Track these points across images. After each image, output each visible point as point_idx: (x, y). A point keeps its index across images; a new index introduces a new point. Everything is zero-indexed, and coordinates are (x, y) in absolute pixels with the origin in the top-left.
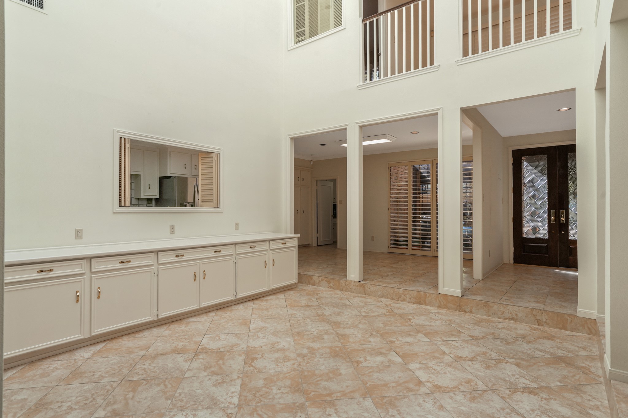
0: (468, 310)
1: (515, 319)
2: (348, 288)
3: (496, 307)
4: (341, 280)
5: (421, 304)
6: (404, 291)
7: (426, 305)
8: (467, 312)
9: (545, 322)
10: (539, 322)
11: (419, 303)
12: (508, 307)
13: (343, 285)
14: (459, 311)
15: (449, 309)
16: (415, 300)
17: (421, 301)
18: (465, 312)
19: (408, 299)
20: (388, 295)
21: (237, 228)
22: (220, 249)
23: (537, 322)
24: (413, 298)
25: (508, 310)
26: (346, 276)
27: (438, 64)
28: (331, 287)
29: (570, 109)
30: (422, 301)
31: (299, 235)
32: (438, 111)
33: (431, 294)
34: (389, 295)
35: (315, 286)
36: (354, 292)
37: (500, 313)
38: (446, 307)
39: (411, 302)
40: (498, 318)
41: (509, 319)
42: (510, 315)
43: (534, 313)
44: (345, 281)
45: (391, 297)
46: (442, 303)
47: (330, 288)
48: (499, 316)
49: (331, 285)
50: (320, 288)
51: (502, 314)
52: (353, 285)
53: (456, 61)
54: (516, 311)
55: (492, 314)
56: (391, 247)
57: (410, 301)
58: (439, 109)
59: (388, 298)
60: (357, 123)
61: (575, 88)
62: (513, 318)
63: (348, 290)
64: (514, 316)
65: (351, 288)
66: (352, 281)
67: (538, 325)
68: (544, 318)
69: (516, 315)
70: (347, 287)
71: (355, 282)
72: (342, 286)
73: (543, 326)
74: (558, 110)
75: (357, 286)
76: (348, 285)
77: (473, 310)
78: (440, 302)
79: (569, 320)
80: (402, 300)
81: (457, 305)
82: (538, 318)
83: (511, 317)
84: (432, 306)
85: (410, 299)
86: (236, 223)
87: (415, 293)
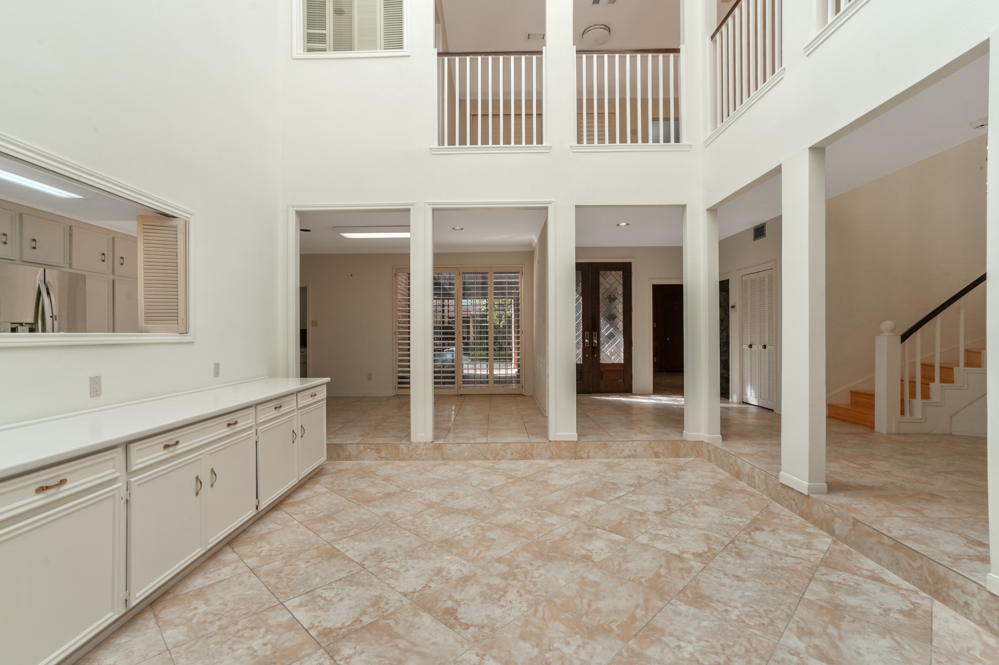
0: (585, 455)
1: (633, 456)
2: (413, 454)
3: (615, 446)
4: (400, 444)
5: (527, 459)
6: (503, 445)
7: (533, 459)
8: (584, 459)
9: (662, 453)
10: (657, 455)
11: (524, 458)
12: (628, 444)
13: (405, 450)
14: (575, 459)
15: (562, 458)
16: (518, 455)
17: (526, 455)
18: (582, 458)
19: (509, 456)
20: (479, 454)
21: (217, 374)
22: (236, 418)
23: (655, 454)
24: (516, 452)
25: (628, 446)
26: (408, 436)
27: (549, 145)
28: (382, 458)
29: (628, 224)
30: (528, 455)
31: (328, 379)
32: (549, 205)
33: (541, 444)
34: (481, 455)
35: (351, 460)
36: (423, 460)
37: (619, 452)
38: (560, 457)
39: (513, 459)
40: (618, 458)
41: (629, 457)
42: (629, 452)
43: (652, 445)
44: (408, 445)
45: (484, 456)
46: (554, 453)
47: (380, 460)
48: (618, 455)
49: (383, 454)
50: (362, 461)
51: (621, 453)
52: (423, 449)
53: (571, 147)
54: (635, 447)
55: (612, 454)
56: (399, 388)
57: (511, 457)
58: (550, 203)
59: (479, 459)
60: (430, 204)
61: (686, 205)
62: (633, 455)
63: (413, 458)
64: (633, 453)
65: (418, 455)
66: (420, 443)
67: (656, 458)
68: (660, 449)
69: (635, 451)
70: (411, 454)
71: (425, 444)
72: (402, 453)
73: (659, 457)
74: (618, 225)
75: (430, 449)
76: (413, 449)
77: (591, 455)
78: (551, 451)
79: (682, 445)
80: (500, 458)
81: (572, 451)
82: (656, 450)
83: (630, 455)
84: (541, 458)
85: (512, 454)
86: (214, 364)
87: (519, 446)
